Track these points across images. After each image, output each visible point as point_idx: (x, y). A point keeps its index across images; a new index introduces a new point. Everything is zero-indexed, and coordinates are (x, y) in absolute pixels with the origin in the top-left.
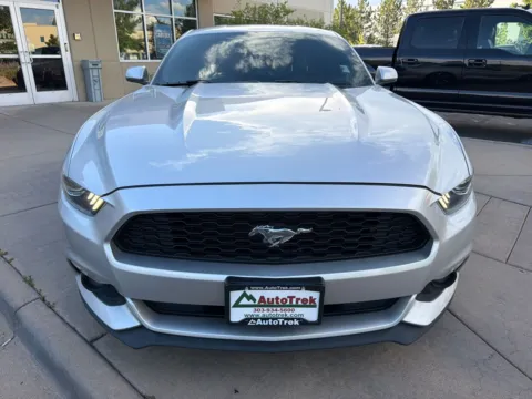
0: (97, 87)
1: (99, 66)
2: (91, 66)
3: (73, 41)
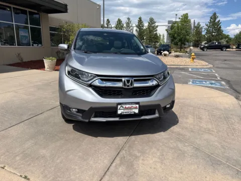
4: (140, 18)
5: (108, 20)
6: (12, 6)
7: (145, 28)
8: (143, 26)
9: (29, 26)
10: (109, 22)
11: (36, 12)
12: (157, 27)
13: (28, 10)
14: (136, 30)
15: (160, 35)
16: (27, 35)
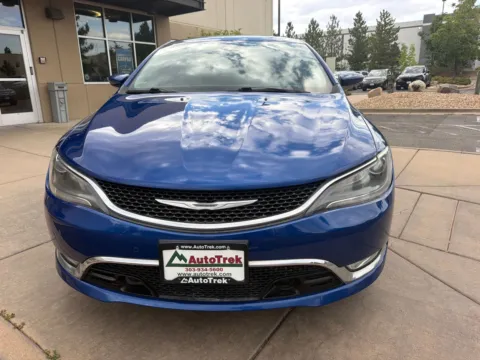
0: (63, 108)
1: (65, 88)
2: (56, 88)
3: (38, 65)
4: (359, 15)
5: (289, 24)
6: (104, 6)
7: (368, 35)
8: (365, 32)
9: (134, 42)
10: (291, 28)
11: (146, 14)
12: (398, 30)
13: (131, 11)
14: (350, 40)
15: (404, 47)
16: (129, 60)
